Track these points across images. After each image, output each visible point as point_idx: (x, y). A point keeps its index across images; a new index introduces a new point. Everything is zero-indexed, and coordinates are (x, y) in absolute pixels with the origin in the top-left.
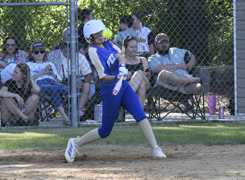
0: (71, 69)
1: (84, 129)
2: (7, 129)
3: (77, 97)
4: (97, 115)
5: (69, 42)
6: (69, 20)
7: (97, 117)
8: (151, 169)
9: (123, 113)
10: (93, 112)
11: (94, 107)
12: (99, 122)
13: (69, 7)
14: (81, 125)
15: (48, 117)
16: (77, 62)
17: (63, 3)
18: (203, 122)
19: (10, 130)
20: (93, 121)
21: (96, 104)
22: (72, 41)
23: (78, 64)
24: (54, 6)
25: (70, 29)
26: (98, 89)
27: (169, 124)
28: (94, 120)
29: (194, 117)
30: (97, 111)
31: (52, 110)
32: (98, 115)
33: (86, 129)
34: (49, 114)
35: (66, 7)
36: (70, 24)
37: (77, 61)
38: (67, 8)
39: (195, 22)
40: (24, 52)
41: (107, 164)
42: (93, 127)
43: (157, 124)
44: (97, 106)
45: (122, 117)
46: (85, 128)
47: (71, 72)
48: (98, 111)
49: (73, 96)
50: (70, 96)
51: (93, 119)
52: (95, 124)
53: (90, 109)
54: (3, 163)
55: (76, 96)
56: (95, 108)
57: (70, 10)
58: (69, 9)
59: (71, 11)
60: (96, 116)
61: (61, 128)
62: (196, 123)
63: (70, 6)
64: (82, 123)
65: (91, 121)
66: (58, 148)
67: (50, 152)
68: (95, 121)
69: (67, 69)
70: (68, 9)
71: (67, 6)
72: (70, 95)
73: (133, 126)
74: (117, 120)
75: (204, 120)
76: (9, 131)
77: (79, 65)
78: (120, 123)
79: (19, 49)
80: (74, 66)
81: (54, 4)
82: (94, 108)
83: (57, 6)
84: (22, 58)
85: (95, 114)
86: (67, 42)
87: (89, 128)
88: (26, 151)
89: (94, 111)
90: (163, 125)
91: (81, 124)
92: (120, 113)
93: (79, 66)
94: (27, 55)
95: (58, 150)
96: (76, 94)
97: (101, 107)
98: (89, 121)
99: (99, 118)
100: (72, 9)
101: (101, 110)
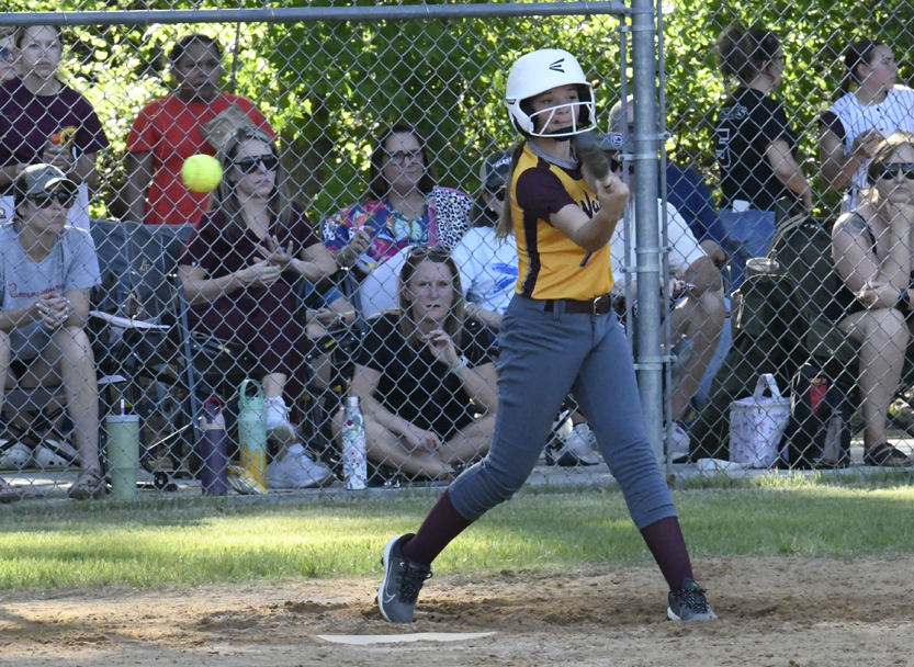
0: (639, 262)
1: (689, 496)
2: (388, 494)
3: (664, 371)
5: (628, 157)
6: (629, 72)
7: (739, 447)
9: (840, 431)
10: (724, 429)
11: (729, 411)
12: (745, 468)
13: (628, 21)
14: (678, 479)
15: (550, 447)
16: (661, 235)
17: (607, 7)
19: (401, 499)
20: (723, 463)
21: (738, 399)
22: (643, 152)
23: (665, 244)
24: (572, 17)
26: (745, 340)
28: (727, 460)
31: (564, 421)
32: (745, 442)
33: (697, 495)
34: (552, 435)
35: (618, 22)
36: (633, 86)
37: (661, 229)
38: (623, 23)
40: (454, 195)
41: (782, 632)
42: (725, 487)
44: (740, 407)
45: (838, 447)
46: (694, 491)
47: (639, 274)
48: (746, 424)
49: (647, 368)
51: (725, 456)
52: (733, 475)
53: (712, 415)
54: (377, 627)
55: (659, 367)
56: (732, 414)
57: (634, 33)
58: (631, 28)
59: (638, 36)
60: (735, 444)
61: (600, 492)
63: (633, 16)
64: (681, 473)
65: (716, 464)
66: (592, 570)
67: (560, 586)
68: (733, 465)
69: (623, 263)
70: (624, 29)
71: (621, 15)
72: (636, 362)
74: (818, 460)
76: (399, 502)
77: (670, 245)
78: (830, 471)
79: (435, 184)
80: (649, 251)
81: (574, 8)
82: (727, 414)
83: (582, 17)
84: (448, 216)
85: (733, 437)
86: (622, 158)
87: (710, 490)
88: (467, 582)
89: (727, 425)
91: (676, 474)
92: (830, 431)
93: (669, 250)
94: (468, 207)
95: (590, 575)
96: (657, 360)
97: (756, 411)
98: (708, 464)
99: (748, 452)
100: (644, 28)
101: (758, 421)
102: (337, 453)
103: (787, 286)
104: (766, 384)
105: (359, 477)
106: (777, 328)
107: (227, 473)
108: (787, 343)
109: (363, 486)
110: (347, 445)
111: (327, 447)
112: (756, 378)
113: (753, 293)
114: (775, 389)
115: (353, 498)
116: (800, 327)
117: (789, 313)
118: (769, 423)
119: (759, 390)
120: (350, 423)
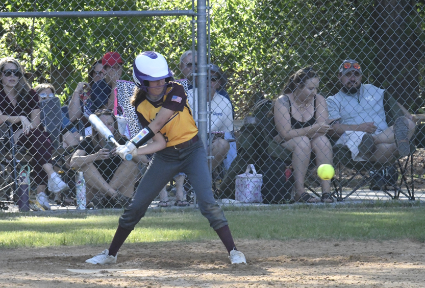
3: (209, 163)
4: (240, 191)
7: (239, 194)
8: (328, 279)
10: (233, 186)
11: (235, 179)
12: (242, 203)
16: (208, 107)
17: (187, 12)
18: (410, 205)
20: (233, 201)
21: (239, 174)
22: (201, 72)
26: (242, 151)
27: (356, 207)
28: (234, 199)
29: (396, 197)
30: (240, 184)
32: (242, 192)
35: (191, 19)
37: (208, 104)
38: (193, 19)
39: (399, 44)
42: (233, 211)
43: (336, 207)
44: (240, 178)
47: (199, 122)
48: (242, 185)
51: (233, 198)
52: (237, 205)
53: (228, 181)
56: (236, 181)
57: (198, 23)
58: (197, 21)
59: (200, 24)
60: (238, 193)
61: (182, 212)
62: (400, 206)
63: (198, 16)
65: (230, 201)
68: (237, 201)
70: (194, 22)
71: (193, 16)
73: (297, 210)
74: (271, 200)
75: (413, 201)
77: (212, 111)
78: (277, 205)
80: (203, 113)
81: (173, 13)
82: (234, 180)
85: (237, 190)
86: (193, 75)
87: (228, 212)
90: (346, 209)
93: (211, 113)
97: (246, 179)
98: (226, 201)
99: (243, 196)
100: (202, 21)
101: (247, 183)
102: (74, 195)
103: (259, 128)
104: (251, 169)
105: (83, 205)
106: (255, 145)
107: (29, 202)
108: (260, 152)
109: (85, 209)
110: (78, 192)
111: (70, 192)
112: (246, 166)
113: (246, 131)
114: (254, 170)
115: (80, 213)
116: (265, 145)
117: (261, 139)
118: (251, 185)
119: (248, 170)
120: (79, 182)
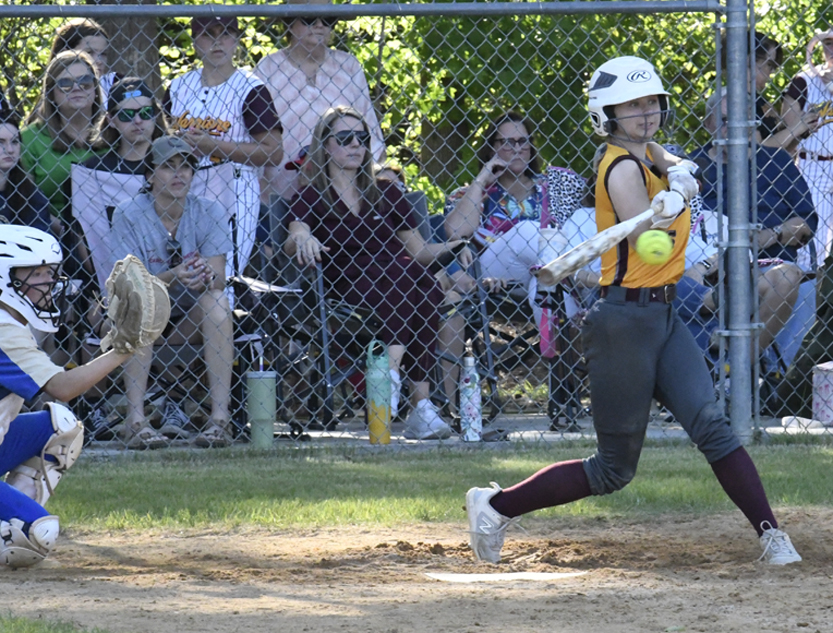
0: (731, 238)
1: (773, 451)
2: (501, 446)
3: (752, 337)
4: (823, 400)
5: (722, 142)
7: (821, 407)
13: (724, 18)
14: (764, 435)
17: (704, 5)
22: (736, 138)
25: (729, 97)
32: (826, 402)
33: (781, 450)
38: (719, 20)
40: (565, 174)
42: (806, 443)
44: (821, 370)
46: (779, 446)
47: (730, 248)
48: (827, 386)
49: (737, 334)
50: (726, 333)
52: (814, 431)
55: (747, 333)
57: (727, 29)
58: (725, 25)
59: (732, 32)
60: (818, 404)
63: (728, 14)
64: (768, 429)
65: (799, 423)
68: (815, 422)
69: (716, 238)
70: (720, 25)
71: (717, 13)
72: (727, 329)
80: (740, 227)
81: (673, 6)
84: (559, 193)
85: (816, 399)
86: (717, 143)
87: (793, 446)
91: (763, 430)
94: (578, 185)
96: (746, 326)
99: (829, 412)
100: (738, 25)
105: (475, 430)
109: (478, 439)
110: (464, 401)
115: (469, 449)
120: (467, 381)
